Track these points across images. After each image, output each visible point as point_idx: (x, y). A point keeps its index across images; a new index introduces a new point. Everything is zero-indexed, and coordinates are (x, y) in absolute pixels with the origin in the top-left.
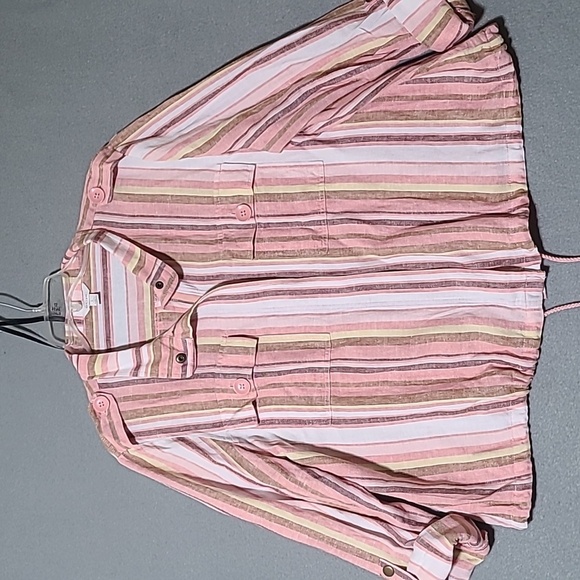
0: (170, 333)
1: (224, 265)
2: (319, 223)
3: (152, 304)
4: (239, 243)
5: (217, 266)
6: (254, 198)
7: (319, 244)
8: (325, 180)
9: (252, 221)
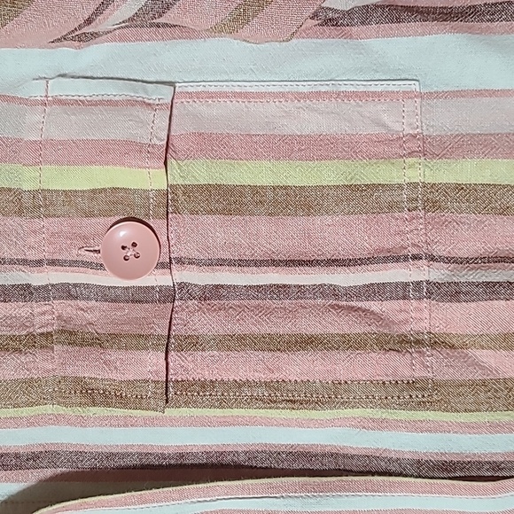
1: (57, 420)
2: (402, 291)
4: (113, 355)
5: (31, 422)
6: (171, 202)
7: (402, 366)
8: (427, 147)
9: (161, 279)
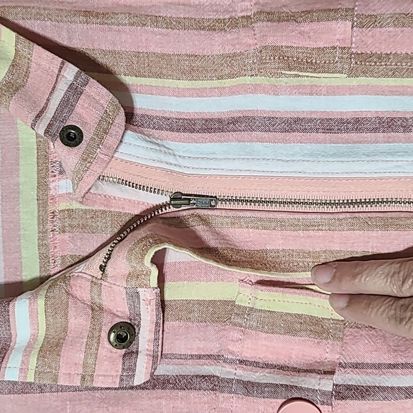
0: (93, 267)
3: (42, 185)
